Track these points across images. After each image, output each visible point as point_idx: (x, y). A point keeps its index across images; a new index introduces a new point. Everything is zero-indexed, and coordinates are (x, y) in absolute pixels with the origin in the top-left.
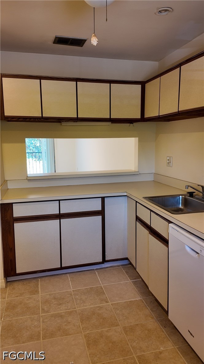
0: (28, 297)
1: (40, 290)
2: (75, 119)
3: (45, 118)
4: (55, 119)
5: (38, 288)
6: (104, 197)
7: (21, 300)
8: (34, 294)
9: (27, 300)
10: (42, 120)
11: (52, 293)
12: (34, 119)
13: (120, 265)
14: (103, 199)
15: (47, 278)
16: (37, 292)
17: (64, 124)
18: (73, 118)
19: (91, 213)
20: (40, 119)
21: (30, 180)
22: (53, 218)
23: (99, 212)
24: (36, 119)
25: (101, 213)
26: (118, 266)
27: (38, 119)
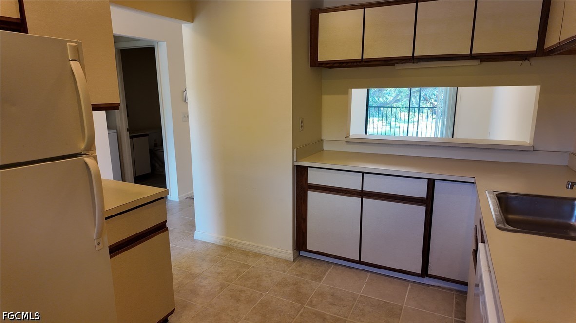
0: (306, 281)
1: (324, 279)
2: (410, 59)
3: (366, 60)
4: (379, 61)
5: (324, 274)
6: (434, 180)
7: (298, 281)
8: (315, 280)
9: (304, 283)
10: (363, 63)
11: (334, 287)
12: (352, 62)
13: (455, 290)
14: (431, 183)
15: (342, 268)
16: (320, 279)
17: (398, 67)
18: (405, 58)
19: (410, 199)
20: (360, 62)
21: (349, 142)
22: (354, 194)
23: (423, 200)
24: (354, 62)
25: (428, 202)
26: (451, 290)
27: (357, 62)
